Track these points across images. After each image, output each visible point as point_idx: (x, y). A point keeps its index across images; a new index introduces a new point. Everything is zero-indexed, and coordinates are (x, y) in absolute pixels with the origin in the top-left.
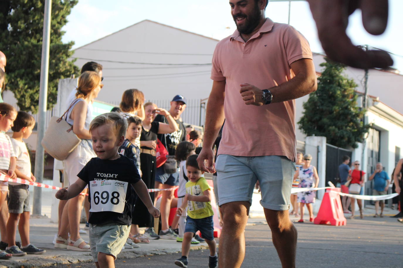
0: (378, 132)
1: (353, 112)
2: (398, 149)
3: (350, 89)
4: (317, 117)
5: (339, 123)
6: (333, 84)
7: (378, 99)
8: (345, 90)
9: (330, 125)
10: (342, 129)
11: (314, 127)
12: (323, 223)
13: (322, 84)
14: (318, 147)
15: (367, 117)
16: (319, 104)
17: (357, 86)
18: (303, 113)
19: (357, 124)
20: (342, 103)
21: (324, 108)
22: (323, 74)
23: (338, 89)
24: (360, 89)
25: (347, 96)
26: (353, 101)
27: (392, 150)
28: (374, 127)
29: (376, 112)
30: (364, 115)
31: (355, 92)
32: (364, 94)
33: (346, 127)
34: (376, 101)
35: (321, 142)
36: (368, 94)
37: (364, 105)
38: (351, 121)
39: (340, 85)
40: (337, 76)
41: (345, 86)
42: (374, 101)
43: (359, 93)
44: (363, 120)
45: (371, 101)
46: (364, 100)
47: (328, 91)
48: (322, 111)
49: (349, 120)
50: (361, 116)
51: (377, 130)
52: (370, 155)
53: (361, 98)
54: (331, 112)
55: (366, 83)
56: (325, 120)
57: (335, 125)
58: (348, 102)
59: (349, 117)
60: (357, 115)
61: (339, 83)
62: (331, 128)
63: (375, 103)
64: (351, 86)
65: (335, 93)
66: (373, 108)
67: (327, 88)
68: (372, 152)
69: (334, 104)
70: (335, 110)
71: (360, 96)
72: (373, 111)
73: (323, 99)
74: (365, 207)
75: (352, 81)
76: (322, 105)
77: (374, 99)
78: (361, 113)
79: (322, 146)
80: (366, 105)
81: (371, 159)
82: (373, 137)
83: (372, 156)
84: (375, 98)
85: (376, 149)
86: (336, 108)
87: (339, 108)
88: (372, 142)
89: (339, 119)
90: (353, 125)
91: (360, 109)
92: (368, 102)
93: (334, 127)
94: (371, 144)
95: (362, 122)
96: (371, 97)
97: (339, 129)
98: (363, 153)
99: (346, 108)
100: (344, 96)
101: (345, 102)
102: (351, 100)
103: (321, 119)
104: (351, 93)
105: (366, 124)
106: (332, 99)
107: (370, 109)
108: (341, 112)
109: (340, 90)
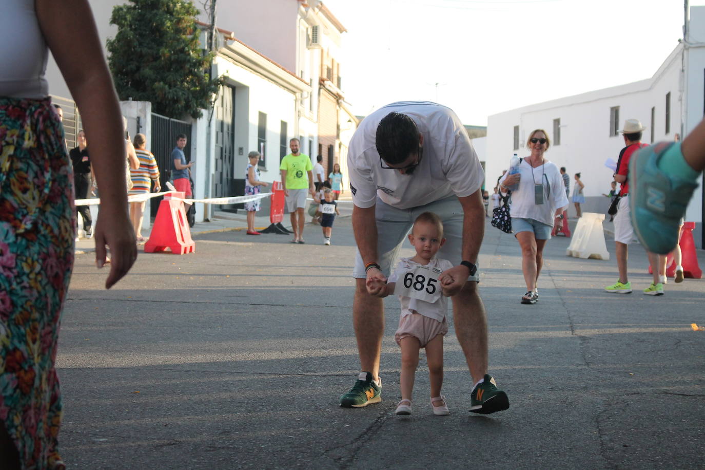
0: (231, 89)
1: (193, 59)
2: (262, 117)
3: (186, 17)
4: (133, 66)
5: (171, 77)
6: (158, 9)
7: (233, 35)
8: (179, 21)
9: (155, 81)
10: (175, 86)
12: (159, 250)
13: (139, 9)
14: (139, 118)
15: (216, 66)
16: (136, 43)
17: (198, 13)
19: (200, 79)
20: (175, 43)
21: (145, 50)
23: (166, 18)
24: (204, 19)
25: (183, 31)
26: (192, 40)
27: (254, 120)
28: (225, 81)
29: (229, 57)
30: (211, 63)
31: (196, 23)
32: (211, 27)
33: (182, 82)
34: (231, 39)
35: (144, 110)
36: (216, 26)
37: (210, 46)
38: (191, 72)
39: (170, 12)
41: (178, 13)
42: (226, 38)
43: (201, 24)
44: (209, 71)
45: (221, 39)
46: (211, 37)
47: (150, 21)
48: (141, 56)
49: (187, 71)
50: (206, 66)
51: (229, 86)
52: (219, 130)
53: (206, 34)
54: (157, 58)
55: (213, 8)
56: (147, 71)
57: (163, 79)
58: (184, 41)
59: (188, 66)
60: (199, 63)
61: (168, 6)
62: (156, 84)
63: (229, 41)
64: (188, 12)
65: (163, 24)
66: (225, 50)
67: (148, 16)
68: (222, 123)
69: (160, 44)
70: (164, 55)
71: (203, 30)
72: (224, 54)
73: (141, 35)
74: (213, 216)
75: (190, 4)
76: (140, 44)
77: (228, 36)
78: (205, 59)
79: (145, 116)
80: (213, 46)
81: (220, 134)
82: (222, 97)
83: (222, 131)
84: (230, 34)
85: (228, 120)
86: (165, 52)
87: (170, 51)
88: (222, 106)
89: (169, 70)
90: (192, 80)
91: (204, 51)
92: (216, 40)
93: (162, 83)
94: (220, 109)
95: (207, 75)
96: (221, 31)
97: (170, 87)
98: (209, 125)
99: (182, 51)
100: (178, 31)
101: (179, 40)
102: (190, 37)
103: (138, 68)
104: (190, 26)
105: (213, 78)
106: (157, 35)
107: (220, 52)
108: (173, 58)
109: (171, 21)
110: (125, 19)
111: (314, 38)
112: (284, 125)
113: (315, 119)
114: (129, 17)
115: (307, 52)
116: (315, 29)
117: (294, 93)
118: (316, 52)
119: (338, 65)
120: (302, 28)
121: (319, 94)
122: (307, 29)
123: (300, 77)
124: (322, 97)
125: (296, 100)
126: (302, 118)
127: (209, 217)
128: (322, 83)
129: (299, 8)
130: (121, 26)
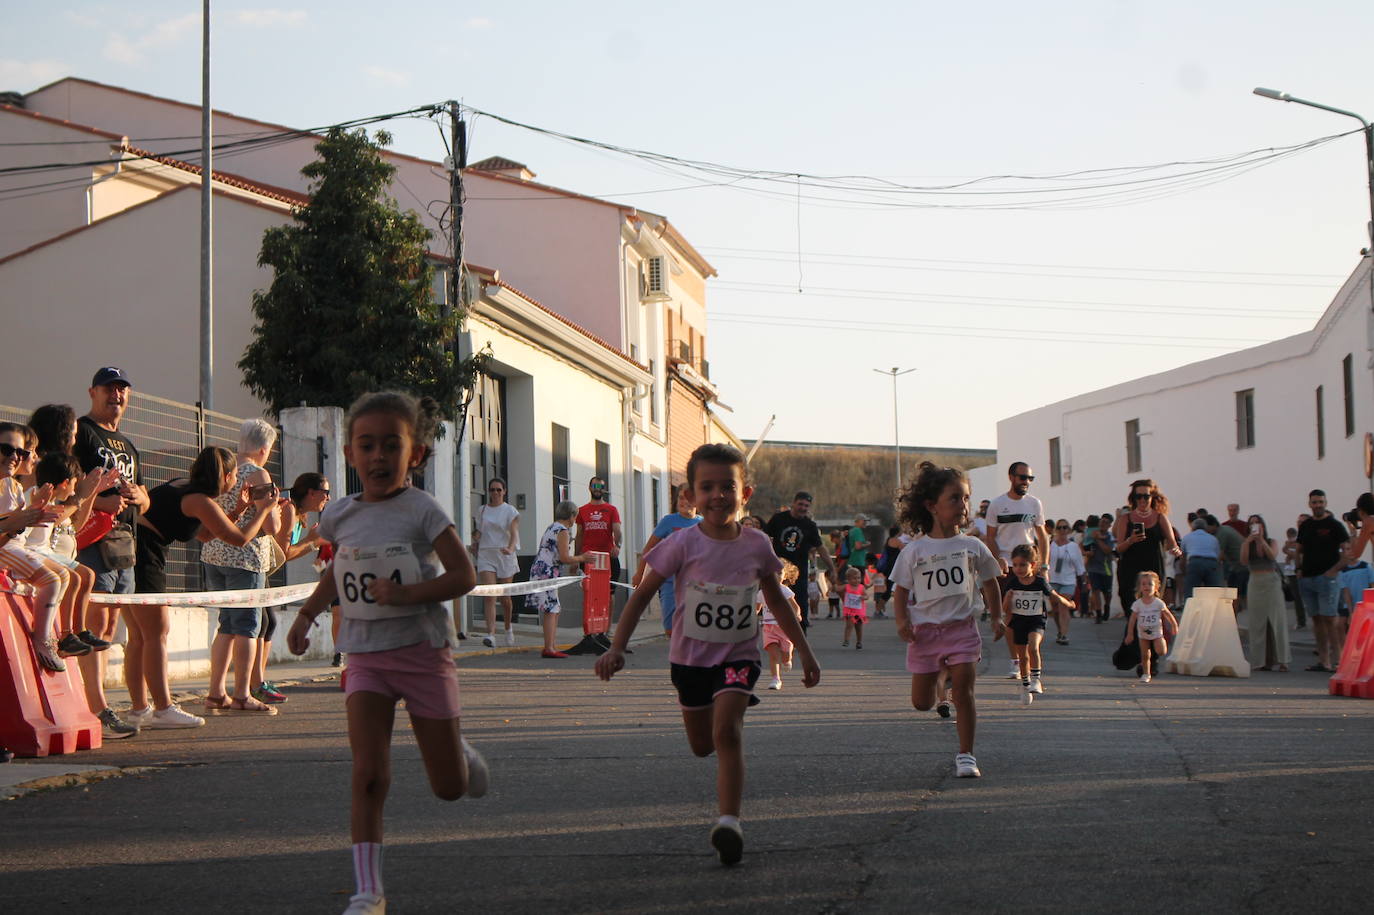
0: (496, 382)
1: (422, 323)
2: (560, 433)
3: (406, 245)
4: (306, 343)
5: (380, 360)
6: (350, 231)
7: (496, 276)
8: (393, 251)
9: (349, 369)
11: (296, 377)
13: (313, 233)
14: (321, 439)
15: (468, 335)
16: (310, 299)
17: (429, 236)
18: (257, 330)
19: (436, 361)
20: (387, 295)
21: (328, 312)
22: (317, 201)
23: (368, 249)
24: (440, 247)
25: (402, 271)
26: (420, 287)
27: (543, 439)
28: (486, 365)
29: (491, 319)
30: (456, 329)
31: (426, 256)
32: (454, 262)
33: (402, 369)
34: (493, 283)
35: (330, 424)
36: (463, 260)
37: (454, 298)
38: (418, 350)
39: (373, 236)
40: (364, 205)
41: (390, 237)
42: (484, 283)
43: (436, 257)
44: (454, 346)
45: (474, 285)
46: (454, 281)
47: (337, 255)
48: (321, 323)
49: (412, 348)
50: (448, 336)
51: (493, 377)
52: (477, 461)
53: (445, 276)
54: (351, 325)
55: (456, 225)
56: (334, 352)
57: (366, 365)
58: (403, 290)
59: (412, 338)
60: (435, 332)
61: (370, 226)
62: (353, 375)
63: (490, 288)
64: (411, 238)
65: (361, 260)
66: (482, 306)
67: (333, 245)
68: (483, 447)
69: (357, 298)
70: (365, 318)
71: (440, 268)
72: (482, 314)
73: (320, 283)
74: (471, 627)
75: (412, 219)
76: (319, 300)
77: (488, 278)
78: (445, 324)
79: (334, 436)
80: (460, 298)
81: (479, 469)
82: (481, 398)
83: (483, 462)
84: (492, 273)
85: (493, 443)
86: (368, 311)
87: (376, 311)
88: (482, 414)
89: (376, 348)
90: (421, 364)
91: (443, 308)
92: (465, 287)
94: (478, 421)
95: (450, 353)
96: (473, 269)
98: (458, 452)
99: (401, 309)
100: (391, 271)
101: (393, 290)
102: (414, 282)
103: (317, 347)
104: (413, 261)
105: (462, 359)
106: (352, 281)
107: (473, 310)
108: (382, 323)
109: (377, 253)
110: (289, 254)
111: (653, 283)
112: (602, 449)
113: (663, 438)
114: (295, 249)
115: (642, 310)
116: (655, 264)
117: (620, 387)
118: (660, 309)
119: (702, 338)
120: (630, 260)
121: (668, 389)
122: (640, 265)
123: (630, 355)
124: (674, 395)
125: (623, 402)
126: (637, 438)
127: (465, 631)
128: (672, 367)
129: (622, 224)
130: (280, 266)
